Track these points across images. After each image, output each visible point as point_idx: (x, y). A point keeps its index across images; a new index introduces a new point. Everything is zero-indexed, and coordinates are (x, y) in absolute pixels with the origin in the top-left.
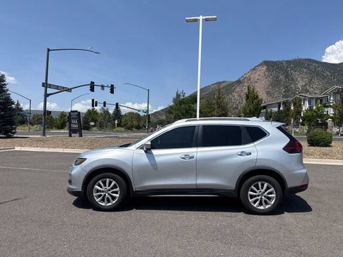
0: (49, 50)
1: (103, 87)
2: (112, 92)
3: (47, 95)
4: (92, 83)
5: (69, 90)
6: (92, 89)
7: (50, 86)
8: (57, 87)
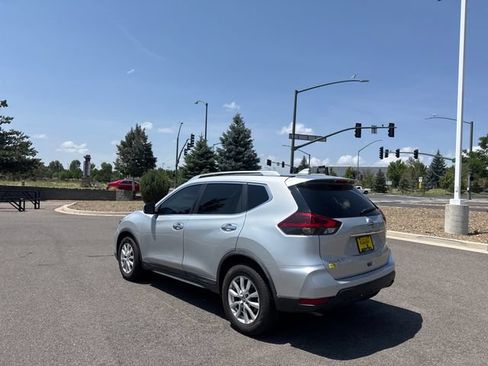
0: (297, 92)
1: (374, 129)
2: (391, 134)
3: (294, 149)
4: (359, 125)
5: (323, 139)
6: (358, 134)
7: (300, 137)
8: (307, 137)
